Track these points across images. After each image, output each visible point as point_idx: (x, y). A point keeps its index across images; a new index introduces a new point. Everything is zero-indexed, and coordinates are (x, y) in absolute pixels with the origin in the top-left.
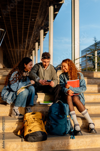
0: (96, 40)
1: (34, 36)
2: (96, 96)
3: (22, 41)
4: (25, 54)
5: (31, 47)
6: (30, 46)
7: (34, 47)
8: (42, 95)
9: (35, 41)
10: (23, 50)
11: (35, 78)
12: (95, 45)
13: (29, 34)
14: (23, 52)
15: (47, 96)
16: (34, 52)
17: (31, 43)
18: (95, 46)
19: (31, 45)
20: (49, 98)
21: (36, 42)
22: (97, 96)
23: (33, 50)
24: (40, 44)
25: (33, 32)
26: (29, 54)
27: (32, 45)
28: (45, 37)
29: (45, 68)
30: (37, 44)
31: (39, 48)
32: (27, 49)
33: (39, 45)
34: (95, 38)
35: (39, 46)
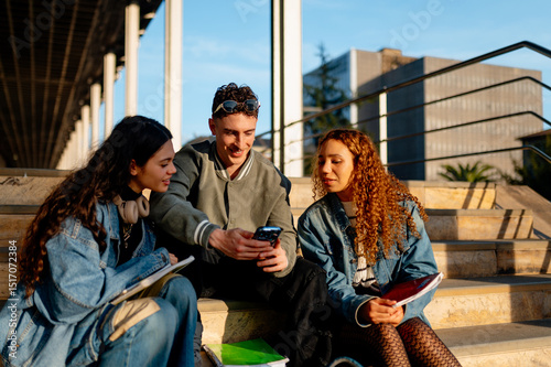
0: (325, 54)
1: (101, 28)
2: (456, 298)
3: (50, 47)
4: (58, 100)
5: (84, 69)
6: (81, 67)
7: (98, 73)
8: (214, 310)
9: (103, 48)
10: (54, 82)
11: (185, 224)
12: (321, 72)
13: (78, 19)
14: (54, 88)
15: (238, 315)
16: (96, 89)
17: (87, 55)
18: (320, 75)
19: (86, 62)
20: (250, 327)
21: (106, 52)
22: (462, 299)
23: (94, 83)
24: (125, 59)
25: (97, 12)
26: (75, 98)
27: (89, 65)
28: (142, 32)
29: (232, 170)
30: (110, 59)
31: (120, 75)
32: (67, 78)
33: (119, 63)
34: (322, 49)
35: (120, 68)
